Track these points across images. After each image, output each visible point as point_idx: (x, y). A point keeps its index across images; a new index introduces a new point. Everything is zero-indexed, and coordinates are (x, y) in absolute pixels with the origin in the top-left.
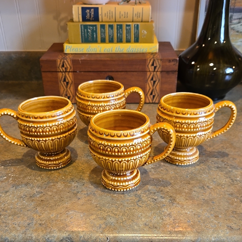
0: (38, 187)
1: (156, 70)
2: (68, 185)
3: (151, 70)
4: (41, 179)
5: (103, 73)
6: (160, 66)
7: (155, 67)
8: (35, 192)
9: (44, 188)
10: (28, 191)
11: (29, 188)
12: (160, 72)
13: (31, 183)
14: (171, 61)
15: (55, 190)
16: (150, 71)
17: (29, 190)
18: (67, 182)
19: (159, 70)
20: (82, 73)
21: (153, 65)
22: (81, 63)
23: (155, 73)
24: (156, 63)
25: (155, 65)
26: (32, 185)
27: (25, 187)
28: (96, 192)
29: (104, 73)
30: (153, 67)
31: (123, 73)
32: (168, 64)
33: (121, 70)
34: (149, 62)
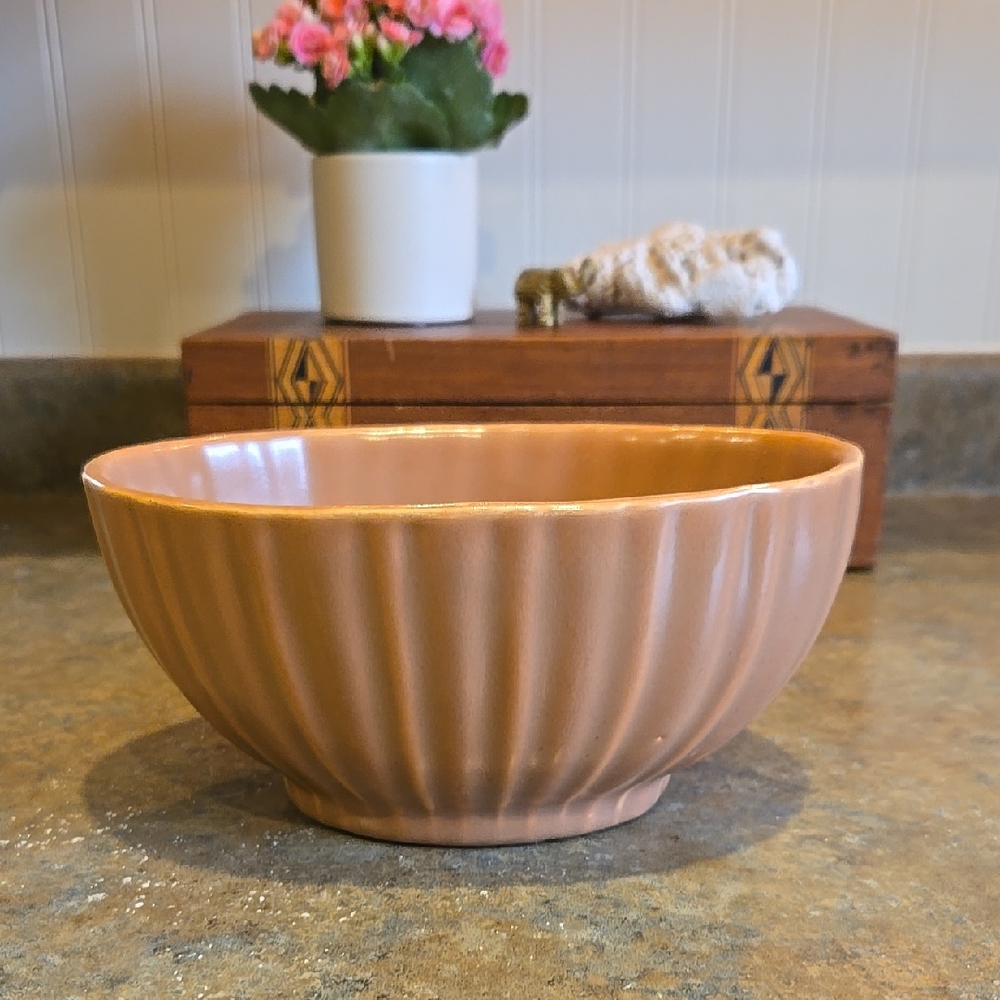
0: (333, 950)
1: (784, 394)
2: (532, 940)
3: (755, 395)
4: (342, 903)
5: (507, 408)
6: (804, 373)
7: (778, 382)
8: (312, 979)
9: (371, 955)
10: (265, 972)
11: (271, 958)
12: (801, 403)
13: (276, 929)
14: (862, 346)
15: (454, 968)
16: (749, 402)
17: (269, 966)
18: (519, 921)
19: (799, 395)
20: (400, 408)
21: (766, 366)
22: (392, 357)
23: (777, 409)
24: (783, 361)
25: (777, 369)
26: (283, 939)
27: (237, 952)
28: (743, 983)
29: (513, 409)
30: (766, 380)
31: (612, 408)
32: (843, 362)
33: (598, 395)
34: (749, 356)
